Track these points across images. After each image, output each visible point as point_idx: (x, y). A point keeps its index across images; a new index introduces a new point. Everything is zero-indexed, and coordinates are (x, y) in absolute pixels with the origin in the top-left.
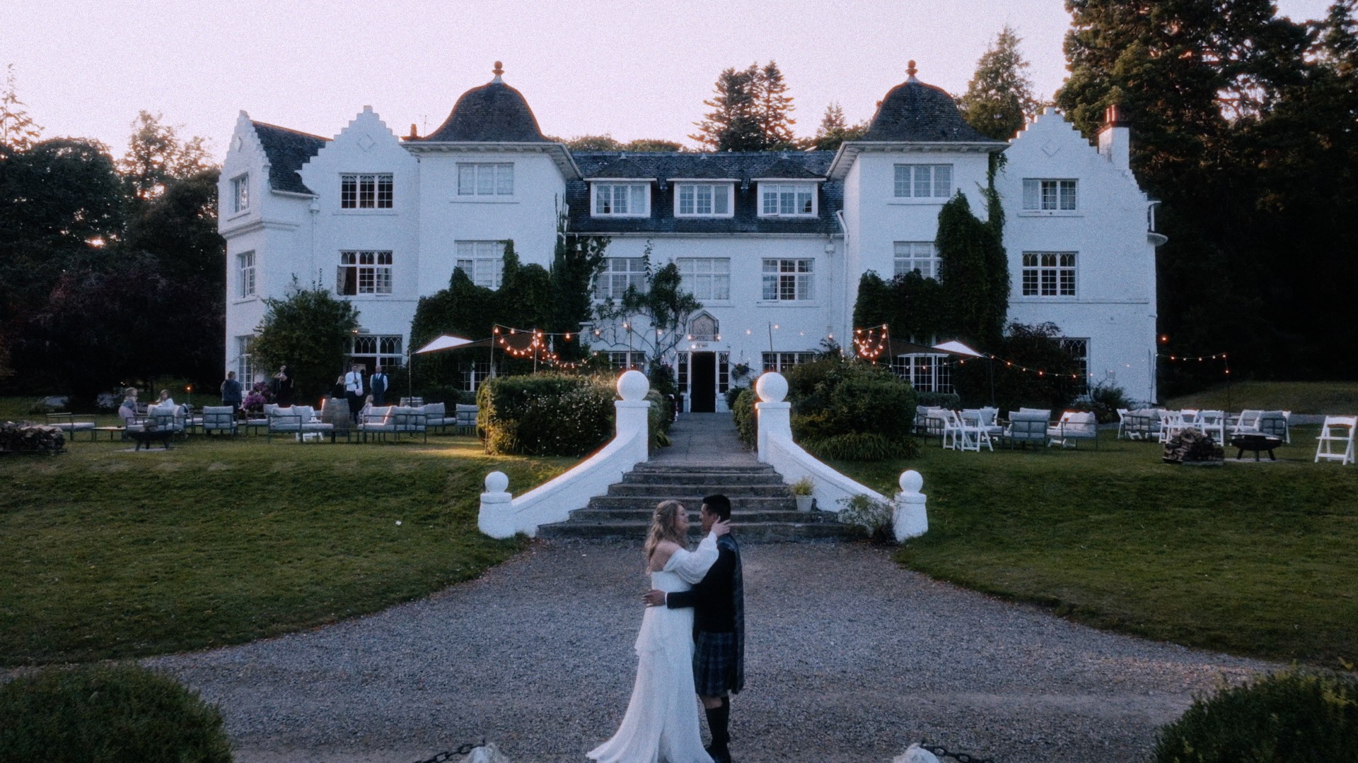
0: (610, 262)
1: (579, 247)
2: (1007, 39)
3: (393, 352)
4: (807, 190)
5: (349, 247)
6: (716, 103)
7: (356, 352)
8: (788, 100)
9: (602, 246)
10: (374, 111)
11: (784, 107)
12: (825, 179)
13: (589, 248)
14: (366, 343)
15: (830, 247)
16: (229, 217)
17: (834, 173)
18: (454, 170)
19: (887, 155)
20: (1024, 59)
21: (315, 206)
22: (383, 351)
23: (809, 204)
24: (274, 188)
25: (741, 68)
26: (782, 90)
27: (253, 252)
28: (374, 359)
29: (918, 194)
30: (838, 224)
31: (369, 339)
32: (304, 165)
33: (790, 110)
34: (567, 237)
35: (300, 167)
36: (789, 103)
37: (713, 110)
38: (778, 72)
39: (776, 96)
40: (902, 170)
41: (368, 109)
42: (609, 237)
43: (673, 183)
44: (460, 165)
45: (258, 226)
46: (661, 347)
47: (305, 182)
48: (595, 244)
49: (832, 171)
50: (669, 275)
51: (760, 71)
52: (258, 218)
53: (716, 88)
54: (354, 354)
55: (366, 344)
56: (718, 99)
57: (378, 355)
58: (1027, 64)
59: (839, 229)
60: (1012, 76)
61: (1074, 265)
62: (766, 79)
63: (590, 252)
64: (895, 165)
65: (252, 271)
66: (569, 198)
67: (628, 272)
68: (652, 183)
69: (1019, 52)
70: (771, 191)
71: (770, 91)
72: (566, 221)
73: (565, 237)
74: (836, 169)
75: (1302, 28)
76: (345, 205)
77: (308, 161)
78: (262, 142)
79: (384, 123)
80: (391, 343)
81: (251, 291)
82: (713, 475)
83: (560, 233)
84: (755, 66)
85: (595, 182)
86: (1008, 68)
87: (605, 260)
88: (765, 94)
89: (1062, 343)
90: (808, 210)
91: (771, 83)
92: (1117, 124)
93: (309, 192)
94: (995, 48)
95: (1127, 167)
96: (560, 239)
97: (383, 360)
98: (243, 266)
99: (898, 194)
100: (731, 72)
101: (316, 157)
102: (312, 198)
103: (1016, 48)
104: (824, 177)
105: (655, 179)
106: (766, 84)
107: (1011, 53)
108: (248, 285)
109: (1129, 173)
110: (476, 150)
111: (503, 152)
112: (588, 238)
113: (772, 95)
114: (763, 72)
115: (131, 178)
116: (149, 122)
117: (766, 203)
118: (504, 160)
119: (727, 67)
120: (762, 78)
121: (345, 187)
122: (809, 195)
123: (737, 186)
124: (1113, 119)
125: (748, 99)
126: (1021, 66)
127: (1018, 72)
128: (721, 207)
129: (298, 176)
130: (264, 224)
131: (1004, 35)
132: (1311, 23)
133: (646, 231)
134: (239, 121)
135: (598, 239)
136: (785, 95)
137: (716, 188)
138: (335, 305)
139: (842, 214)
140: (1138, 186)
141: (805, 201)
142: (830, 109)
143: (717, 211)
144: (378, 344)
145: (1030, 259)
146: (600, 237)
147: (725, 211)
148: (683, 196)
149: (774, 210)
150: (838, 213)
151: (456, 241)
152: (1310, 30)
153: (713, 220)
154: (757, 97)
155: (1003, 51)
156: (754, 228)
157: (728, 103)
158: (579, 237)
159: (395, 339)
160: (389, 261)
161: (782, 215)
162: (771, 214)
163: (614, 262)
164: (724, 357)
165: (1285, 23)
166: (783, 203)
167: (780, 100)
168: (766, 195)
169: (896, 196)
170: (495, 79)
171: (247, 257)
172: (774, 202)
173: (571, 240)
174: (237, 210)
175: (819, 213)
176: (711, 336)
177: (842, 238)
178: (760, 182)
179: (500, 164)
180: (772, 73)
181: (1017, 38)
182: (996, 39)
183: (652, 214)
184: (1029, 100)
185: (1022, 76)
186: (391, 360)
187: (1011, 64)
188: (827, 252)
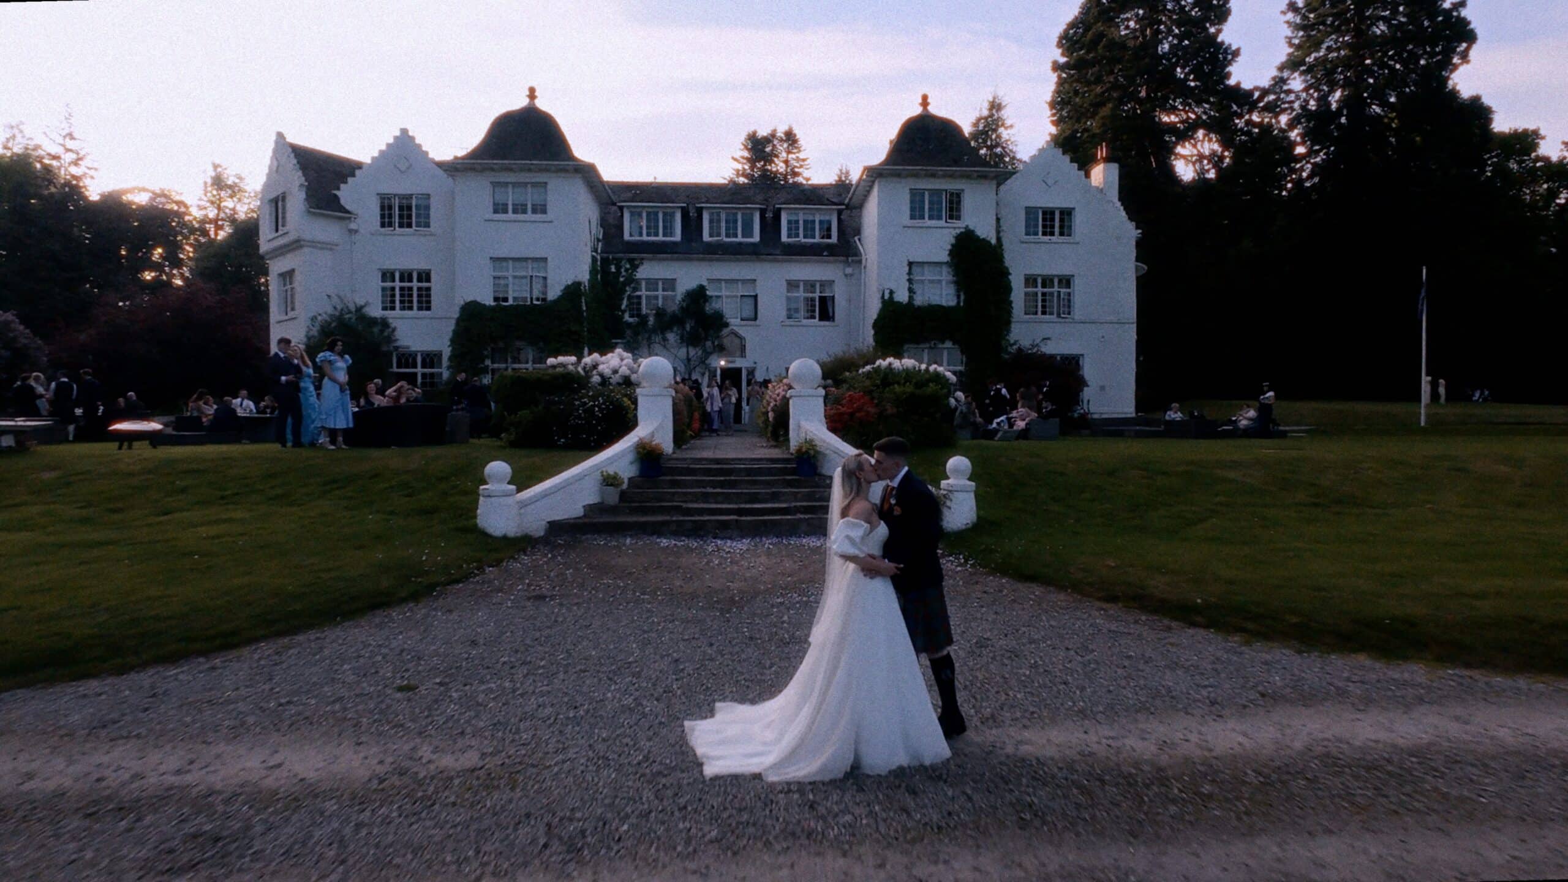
0: (643, 284)
1: (613, 269)
2: (995, 106)
3: (433, 368)
4: (827, 218)
5: (389, 265)
6: (742, 160)
7: (398, 367)
8: (804, 160)
9: (635, 267)
10: (410, 134)
11: (801, 166)
12: (843, 207)
13: (623, 270)
14: (407, 358)
15: (849, 270)
16: (271, 237)
17: (853, 200)
18: (489, 189)
19: (903, 181)
20: (1008, 123)
21: (353, 226)
22: (423, 366)
23: (829, 229)
24: (311, 207)
25: (763, 132)
26: (799, 151)
27: (293, 270)
28: (415, 374)
29: (931, 218)
30: (857, 248)
31: (410, 355)
32: (342, 186)
33: (807, 169)
34: (602, 258)
35: (338, 189)
36: (806, 163)
37: (739, 167)
38: (795, 135)
39: (793, 156)
40: (916, 198)
41: (404, 131)
42: (642, 259)
43: (702, 208)
44: (495, 184)
45: (296, 245)
46: (692, 363)
47: (342, 202)
48: (628, 266)
49: (851, 199)
50: (698, 296)
51: (780, 134)
52: (295, 237)
53: (742, 147)
54: (395, 369)
55: (407, 360)
56: (743, 157)
57: (419, 370)
58: (1011, 126)
59: (857, 253)
60: (999, 137)
61: (1070, 288)
62: (785, 141)
63: (624, 273)
64: (911, 189)
65: (292, 289)
66: (603, 222)
67: (660, 293)
68: (683, 208)
69: (1005, 117)
70: (794, 218)
71: (789, 152)
72: (600, 244)
73: (599, 257)
74: (855, 196)
75: (1250, 93)
76: (383, 225)
77: (346, 182)
78: (298, 163)
79: (419, 146)
80: (431, 359)
81: (293, 309)
82: (742, 466)
83: (594, 254)
84: (775, 131)
85: (628, 207)
86: (995, 130)
87: (638, 282)
88: (784, 154)
89: (1058, 358)
90: (829, 237)
91: (790, 145)
92: (1108, 160)
93: (348, 212)
94: (985, 113)
95: (1116, 199)
96: (594, 259)
97: (424, 375)
98: (285, 285)
99: (912, 217)
100: (755, 133)
101: (353, 179)
102: (349, 218)
103: (1003, 112)
104: (843, 204)
105: (685, 205)
106: (785, 145)
107: (999, 118)
108: (289, 303)
109: (1118, 204)
110: (509, 169)
111: (536, 172)
112: (621, 260)
113: (791, 156)
114: (783, 135)
115: (204, 221)
116: (219, 169)
117: (789, 229)
118: (538, 180)
119: (751, 129)
120: (781, 140)
121: (382, 208)
122: (829, 223)
123: (763, 213)
124: (1104, 155)
125: (768, 158)
126: (1006, 128)
127: (1005, 133)
128: (748, 231)
129: (336, 196)
130: (302, 243)
131: (993, 102)
132: (1256, 88)
133: (676, 253)
134: (277, 143)
135: (631, 261)
136: (802, 156)
137: (743, 214)
138: (373, 321)
139: (859, 240)
140: (1127, 217)
141: (825, 226)
142: (841, 170)
143: (743, 237)
144: (419, 359)
145: (1030, 280)
146: (633, 260)
147: (751, 236)
148: (711, 221)
149: (797, 236)
150: (856, 238)
151: (491, 258)
152: (1257, 94)
153: (740, 244)
154: (777, 156)
155: (991, 116)
156: (778, 252)
157: (752, 161)
158: (614, 259)
159: (435, 355)
160: (428, 280)
161: (803, 240)
162: (794, 239)
163: (647, 283)
164: (751, 372)
165: (1237, 88)
166: (805, 229)
167: (798, 159)
168: (789, 222)
169: (911, 219)
170: (530, 103)
171: (287, 276)
172: (797, 228)
173: (605, 262)
174: (277, 230)
175: (838, 240)
176: (738, 353)
177: (860, 262)
178: (784, 208)
179: (535, 185)
180: (790, 138)
181: (1003, 104)
182: (986, 105)
183: (682, 239)
184: (1014, 158)
185: (1007, 138)
186: (432, 375)
187: (998, 126)
188: (846, 275)
